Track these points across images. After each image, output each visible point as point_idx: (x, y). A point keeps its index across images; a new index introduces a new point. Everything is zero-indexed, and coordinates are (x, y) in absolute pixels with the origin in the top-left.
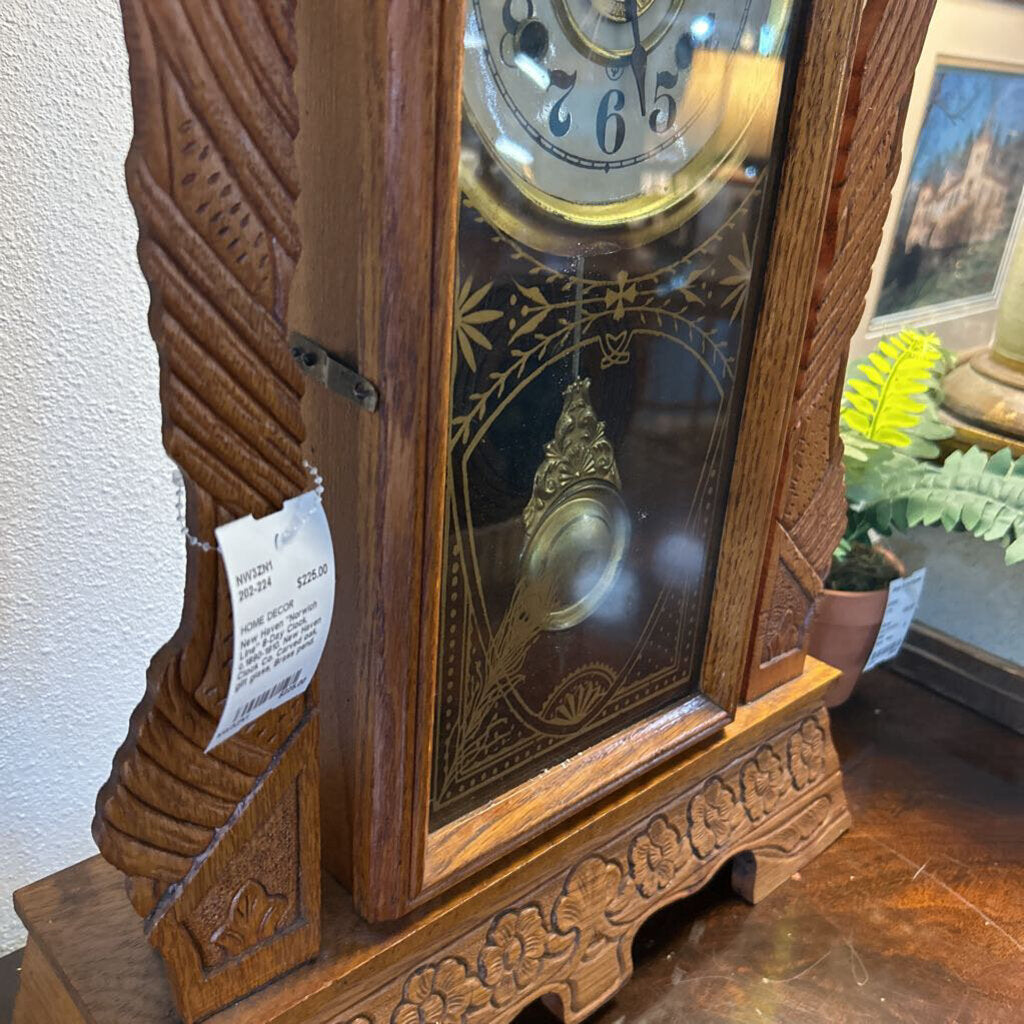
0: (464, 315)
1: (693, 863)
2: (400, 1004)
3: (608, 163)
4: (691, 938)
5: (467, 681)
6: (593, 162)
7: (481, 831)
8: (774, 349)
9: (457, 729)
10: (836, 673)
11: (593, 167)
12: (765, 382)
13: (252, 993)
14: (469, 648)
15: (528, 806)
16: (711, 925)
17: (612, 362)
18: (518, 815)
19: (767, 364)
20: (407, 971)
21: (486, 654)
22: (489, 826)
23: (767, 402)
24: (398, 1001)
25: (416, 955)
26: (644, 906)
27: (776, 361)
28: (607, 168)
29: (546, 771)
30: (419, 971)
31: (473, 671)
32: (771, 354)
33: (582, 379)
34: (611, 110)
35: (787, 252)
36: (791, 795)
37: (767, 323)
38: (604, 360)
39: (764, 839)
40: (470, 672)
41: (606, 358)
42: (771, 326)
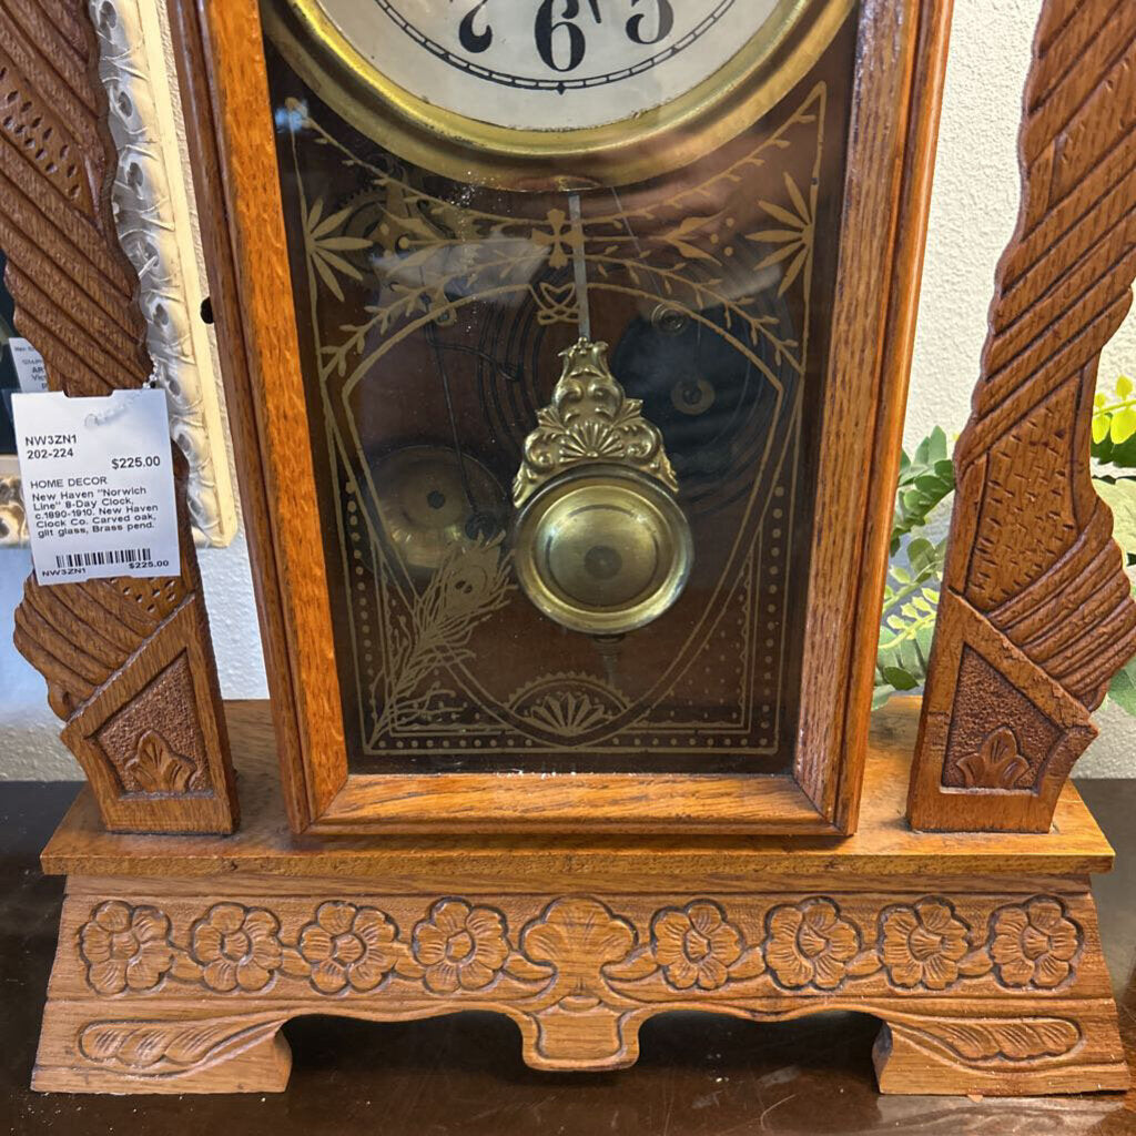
0: (316, 240)
1: (765, 984)
2: (309, 924)
3: (561, 82)
4: (764, 1079)
5: (389, 634)
6: (538, 81)
7: (410, 795)
8: (851, 337)
9: (382, 680)
10: (1108, 851)
11: (536, 87)
12: (843, 381)
13: (165, 834)
14: (386, 599)
15: (476, 796)
16: (804, 1079)
17: (556, 318)
18: (459, 799)
19: (844, 355)
20: (324, 895)
21: (413, 613)
22: (422, 794)
23: (845, 409)
24: (307, 920)
25: (333, 886)
26: (669, 994)
27: (853, 353)
28: (561, 88)
29: (521, 773)
30: (335, 902)
31: (396, 624)
32: (846, 342)
33: (593, 341)
34: (557, 17)
35: (859, 202)
36: (987, 986)
37: (841, 300)
38: (540, 313)
39: (916, 1018)
40: (391, 623)
41: (544, 311)
42: (846, 303)
